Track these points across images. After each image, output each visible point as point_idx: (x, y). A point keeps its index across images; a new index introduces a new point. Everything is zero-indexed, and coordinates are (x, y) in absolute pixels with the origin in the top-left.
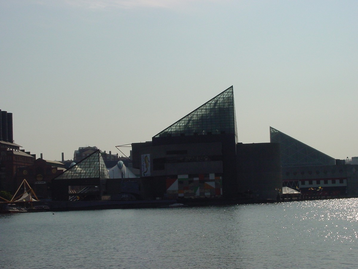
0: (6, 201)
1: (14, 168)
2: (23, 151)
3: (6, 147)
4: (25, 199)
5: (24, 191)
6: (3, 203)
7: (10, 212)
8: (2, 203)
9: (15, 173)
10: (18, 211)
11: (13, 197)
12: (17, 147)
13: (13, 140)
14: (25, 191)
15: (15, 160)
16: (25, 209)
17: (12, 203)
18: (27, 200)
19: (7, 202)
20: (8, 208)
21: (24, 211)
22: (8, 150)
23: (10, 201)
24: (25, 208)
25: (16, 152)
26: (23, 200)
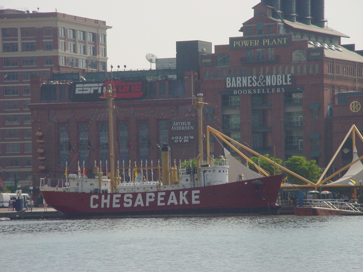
0: (306, 183)
1: (327, 94)
2: (351, 47)
3: (305, 38)
4: (354, 178)
5: (351, 158)
6: (299, 188)
7: (315, 213)
8: (295, 188)
9: (329, 107)
10: (337, 209)
11: (322, 173)
12: (334, 39)
13: (323, 18)
14: (356, 157)
15: (330, 74)
16: (356, 206)
17: (319, 189)
18: (361, 181)
19: (309, 185)
20: (311, 201)
21: (354, 211)
22: (310, 46)
23: (315, 182)
24: (356, 203)
25: (330, 52)
26: (349, 180)
